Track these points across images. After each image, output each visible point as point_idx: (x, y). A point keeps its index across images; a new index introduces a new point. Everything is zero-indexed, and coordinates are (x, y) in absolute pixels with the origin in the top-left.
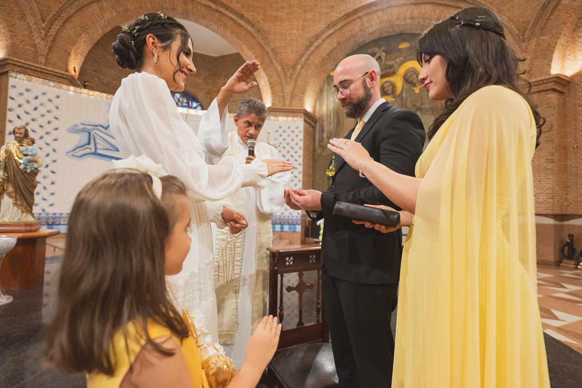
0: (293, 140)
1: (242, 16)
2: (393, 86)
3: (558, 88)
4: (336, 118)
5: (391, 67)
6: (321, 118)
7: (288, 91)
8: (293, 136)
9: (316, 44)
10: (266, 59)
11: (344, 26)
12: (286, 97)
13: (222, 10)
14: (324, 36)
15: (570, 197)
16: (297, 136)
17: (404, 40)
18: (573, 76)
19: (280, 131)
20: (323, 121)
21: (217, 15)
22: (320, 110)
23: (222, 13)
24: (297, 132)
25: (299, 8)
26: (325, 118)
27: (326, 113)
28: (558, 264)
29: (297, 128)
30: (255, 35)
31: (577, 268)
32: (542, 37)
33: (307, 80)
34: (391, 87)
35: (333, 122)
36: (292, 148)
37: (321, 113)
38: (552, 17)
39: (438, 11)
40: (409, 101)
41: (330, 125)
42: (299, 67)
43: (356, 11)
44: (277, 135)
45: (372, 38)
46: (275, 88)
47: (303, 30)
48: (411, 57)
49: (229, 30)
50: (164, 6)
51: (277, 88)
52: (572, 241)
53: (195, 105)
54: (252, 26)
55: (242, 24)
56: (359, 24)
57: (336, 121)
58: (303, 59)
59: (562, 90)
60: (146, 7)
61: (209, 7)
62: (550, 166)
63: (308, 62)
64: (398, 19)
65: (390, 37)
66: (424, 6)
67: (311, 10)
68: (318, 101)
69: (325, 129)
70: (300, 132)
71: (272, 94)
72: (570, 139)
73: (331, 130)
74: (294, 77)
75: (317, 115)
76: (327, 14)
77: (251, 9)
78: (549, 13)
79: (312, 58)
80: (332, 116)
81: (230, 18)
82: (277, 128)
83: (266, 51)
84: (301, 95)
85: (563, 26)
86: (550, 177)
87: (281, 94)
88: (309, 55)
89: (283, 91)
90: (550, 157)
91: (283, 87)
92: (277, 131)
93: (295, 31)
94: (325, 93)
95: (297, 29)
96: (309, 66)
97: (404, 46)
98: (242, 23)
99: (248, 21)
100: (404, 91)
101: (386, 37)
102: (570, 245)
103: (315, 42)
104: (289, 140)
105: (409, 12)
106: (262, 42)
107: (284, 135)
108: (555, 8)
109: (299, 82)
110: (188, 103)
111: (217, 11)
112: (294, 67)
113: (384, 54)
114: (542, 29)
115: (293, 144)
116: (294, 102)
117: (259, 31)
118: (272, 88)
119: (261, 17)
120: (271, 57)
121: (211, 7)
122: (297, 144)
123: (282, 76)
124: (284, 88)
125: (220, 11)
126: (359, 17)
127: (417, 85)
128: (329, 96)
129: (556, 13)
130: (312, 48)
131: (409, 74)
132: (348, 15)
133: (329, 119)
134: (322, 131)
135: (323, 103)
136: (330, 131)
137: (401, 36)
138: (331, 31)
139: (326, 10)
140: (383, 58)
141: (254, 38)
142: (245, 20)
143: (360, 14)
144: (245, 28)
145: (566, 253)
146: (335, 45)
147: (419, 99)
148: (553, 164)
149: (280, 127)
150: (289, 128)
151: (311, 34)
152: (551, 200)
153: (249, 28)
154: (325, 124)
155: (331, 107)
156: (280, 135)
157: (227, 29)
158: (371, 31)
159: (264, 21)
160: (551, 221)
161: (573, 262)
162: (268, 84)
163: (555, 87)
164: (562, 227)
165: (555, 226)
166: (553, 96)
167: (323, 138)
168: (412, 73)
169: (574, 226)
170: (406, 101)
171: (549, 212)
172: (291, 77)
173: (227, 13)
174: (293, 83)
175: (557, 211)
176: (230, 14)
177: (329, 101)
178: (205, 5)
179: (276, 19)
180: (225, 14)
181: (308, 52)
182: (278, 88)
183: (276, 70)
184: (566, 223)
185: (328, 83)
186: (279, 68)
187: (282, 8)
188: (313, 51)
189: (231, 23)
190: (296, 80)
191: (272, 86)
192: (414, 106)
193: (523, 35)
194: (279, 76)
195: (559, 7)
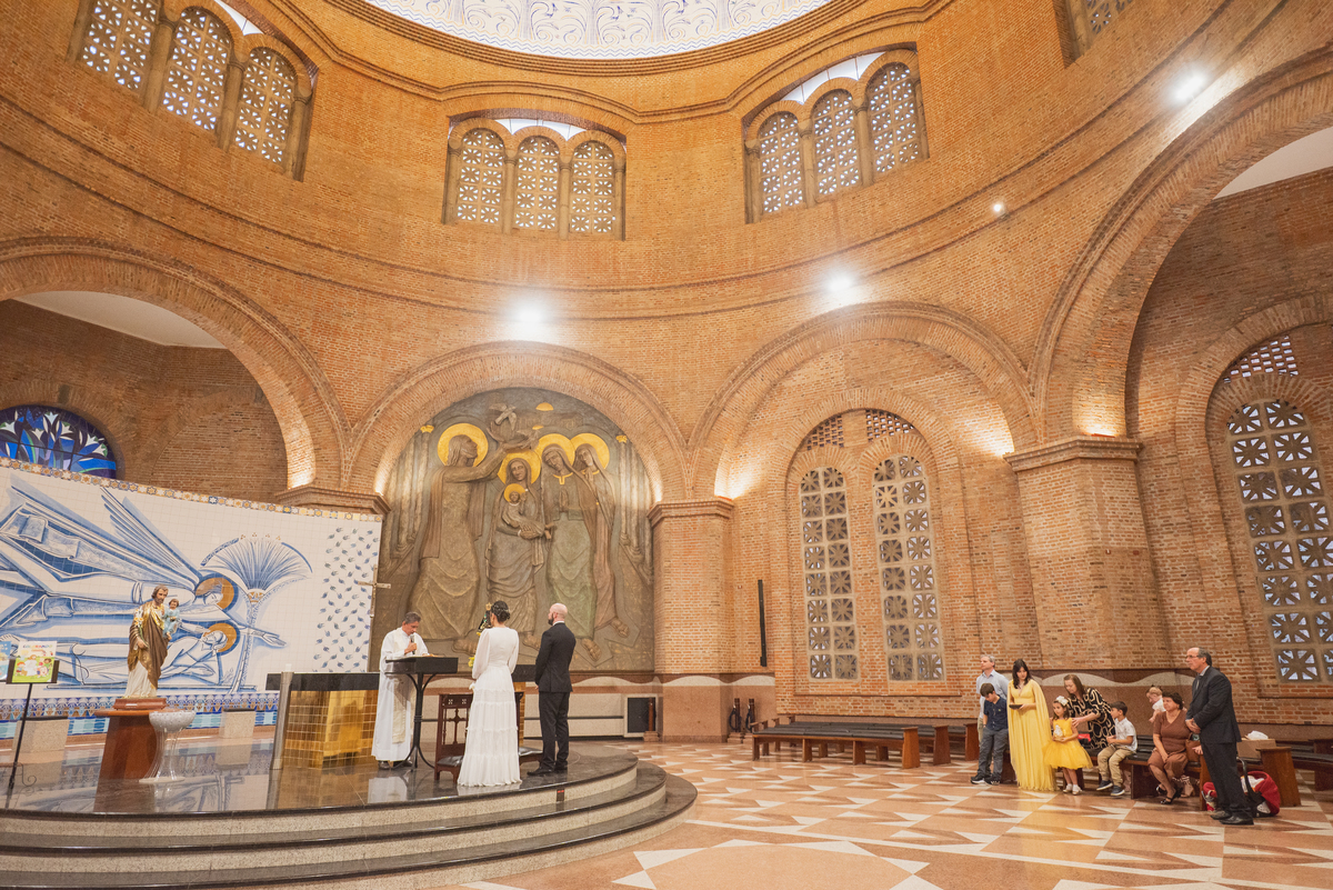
0: (360, 554)
1: (273, 319)
2: (527, 469)
3: (722, 513)
4: (426, 508)
5: (525, 438)
6: (399, 506)
7: (348, 458)
8: (361, 546)
9: (405, 386)
10: (311, 397)
11: (454, 365)
12: (343, 469)
13: (235, 302)
14: (421, 375)
15: (737, 649)
16: (368, 547)
17: (545, 400)
18: (736, 500)
19: (339, 537)
20: (401, 511)
21: (223, 308)
22: (396, 490)
23: (235, 306)
24: (369, 539)
25: (381, 321)
26: (405, 507)
27: (408, 498)
28: (725, 740)
29: (370, 532)
30: (294, 354)
31: (742, 742)
32: (706, 449)
33: (385, 444)
34: (523, 470)
35: (421, 514)
36: (358, 568)
37: (399, 497)
38: (714, 428)
39: (592, 379)
40: (549, 494)
41: (415, 519)
42: (373, 419)
43: (475, 348)
44: (333, 542)
45: (496, 387)
46: (322, 452)
47: (383, 359)
48: (554, 428)
49: (243, 337)
50: (120, 281)
51: (327, 451)
52: (738, 706)
53: (91, 441)
54: (290, 338)
55: (271, 332)
56: (478, 368)
57: (426, 514)
58: (381, 408)
59: (726, 515)
60: (84, 280)
61: (209, 292)
62: (715, 610)
63: (389, 414)
64: (539, 374)
65: (524, 389)
66: (574, 366)
67: (400, 328)
68: (394, 474)
69: (405, 526)
70: (374, 541)
71: (317, 461)
72: (735, 577)
73: (416, 529)
74: (362, 436)
75: (391, 499)
76: (427, 340)
77: (291, 307)
78: (711, 423)
79: (396, 408)
80: (419, 504)
81: (249, 316)
82: (333, 532)
83: (313, 384)
84: (372, 468)
85: (724, 441)
86: (715, 624)
87: (335, 463)
88: (392, 403)
89: (338, 458)
90: (715, 599)
91: (340, 451)
92: (331, 537)
93: (369, 358)
94: (409, 461)
95: (374, 355)
96: (390, 420)
97: (545, 408)
98: (272, 329)
99: (285, 330)
100: (543, 478)
101: (519, 388)
102: (736, 712)
103: (404, 382)
104: (352, 553)
105: (554, 368)
106: (306, 368)
107: (345, 545)
108: (716, 419)
109: (370, 444)
110: (74, 436)
111: (225, 301)
112: (362, 420)
113: (514, 415)
114: (706, 439)
115: (360, 561)
116: (357, 480)
117: (303, 349)
118: (316, 450)
119: (309, 324)
120: (321, 395)
121: (214, 294)
122: (367, 561)
123: (340, 433)
124: (342, 453)
125: (230, 304)
126: (480, 357)
127: (562, 473)
128: (416, 467)
129: (718, 423)
130: (398, 392)
131: (551, 455)
132: (463, 351)
133: (413, 508)
134: (400, 529)
135: (404, 480)
136: (414, 532)
137: (542, 393)
138: (432, 370)
139: (426, 333)
140: (512, 421)
141: (291, 357)
142: (278, 326)
143: (481, 353)
144: (276, 339)
145: (734, 725)
146: (438, 392)
147: (565, 496)
148: (718, 608)
149: (338, 530)
150: (354, 532)
151: (398, 367)
152: (717, 655)
153: (285, 340)
154: (406, 516)
155: (419, 487)
156: (338, 545)
157: (239, 337)
158: (496, 379)
159: (313, 331)
160: (716, 683)
161: (739, 735)
162: (309, 441)
163: (718, 512)
164: (730, 689)
165: (721, 688)
166: (717, 522)
167: (398, 542)
168: (555, 453)
169: (741, 687)
170: (545, 494)
171: (715, 670)
172: (357, 436)
173: (243, 307)
174: (359, 447)
175: (724, 670)
176: (249, 312)
177: (415, 477)
178: (203, 289)
179: (337, 331)
180: (240, 310)
181: (391, 398)
182: (329, 452)
183: (329, 418)
184: (734, 684)
185: (415, 444)
186: (335, 418)
187: (349, 315)
188: (399, 397)
189: (248, 325)
190: (366, 441)
191: (318, 447)
192: (558, 504)
193: (687, 441)
194: (334, 431)
195: (721, 418)
